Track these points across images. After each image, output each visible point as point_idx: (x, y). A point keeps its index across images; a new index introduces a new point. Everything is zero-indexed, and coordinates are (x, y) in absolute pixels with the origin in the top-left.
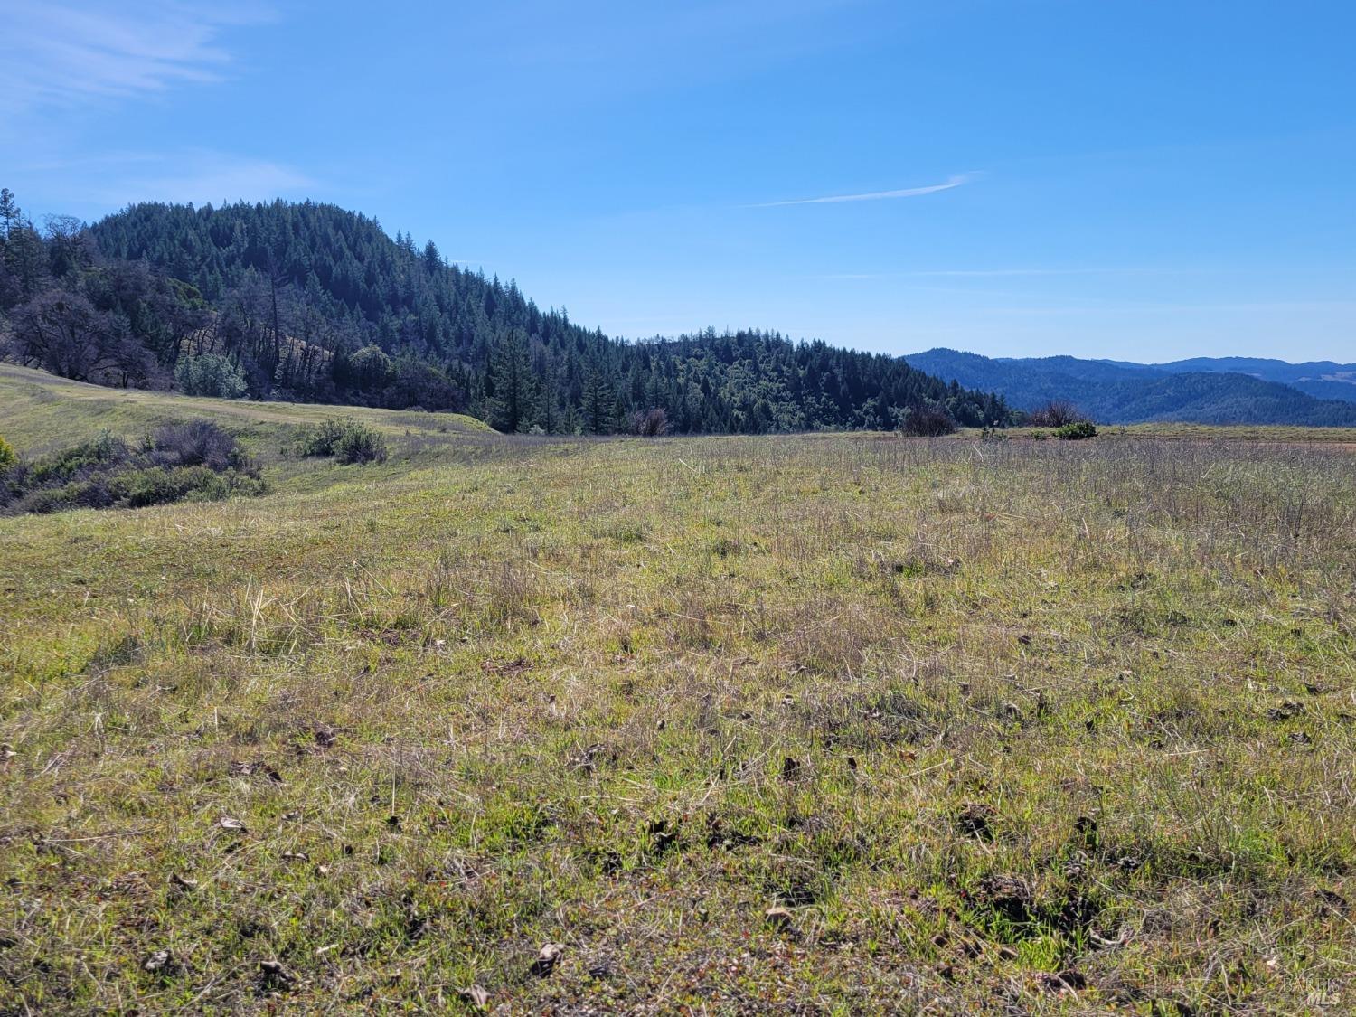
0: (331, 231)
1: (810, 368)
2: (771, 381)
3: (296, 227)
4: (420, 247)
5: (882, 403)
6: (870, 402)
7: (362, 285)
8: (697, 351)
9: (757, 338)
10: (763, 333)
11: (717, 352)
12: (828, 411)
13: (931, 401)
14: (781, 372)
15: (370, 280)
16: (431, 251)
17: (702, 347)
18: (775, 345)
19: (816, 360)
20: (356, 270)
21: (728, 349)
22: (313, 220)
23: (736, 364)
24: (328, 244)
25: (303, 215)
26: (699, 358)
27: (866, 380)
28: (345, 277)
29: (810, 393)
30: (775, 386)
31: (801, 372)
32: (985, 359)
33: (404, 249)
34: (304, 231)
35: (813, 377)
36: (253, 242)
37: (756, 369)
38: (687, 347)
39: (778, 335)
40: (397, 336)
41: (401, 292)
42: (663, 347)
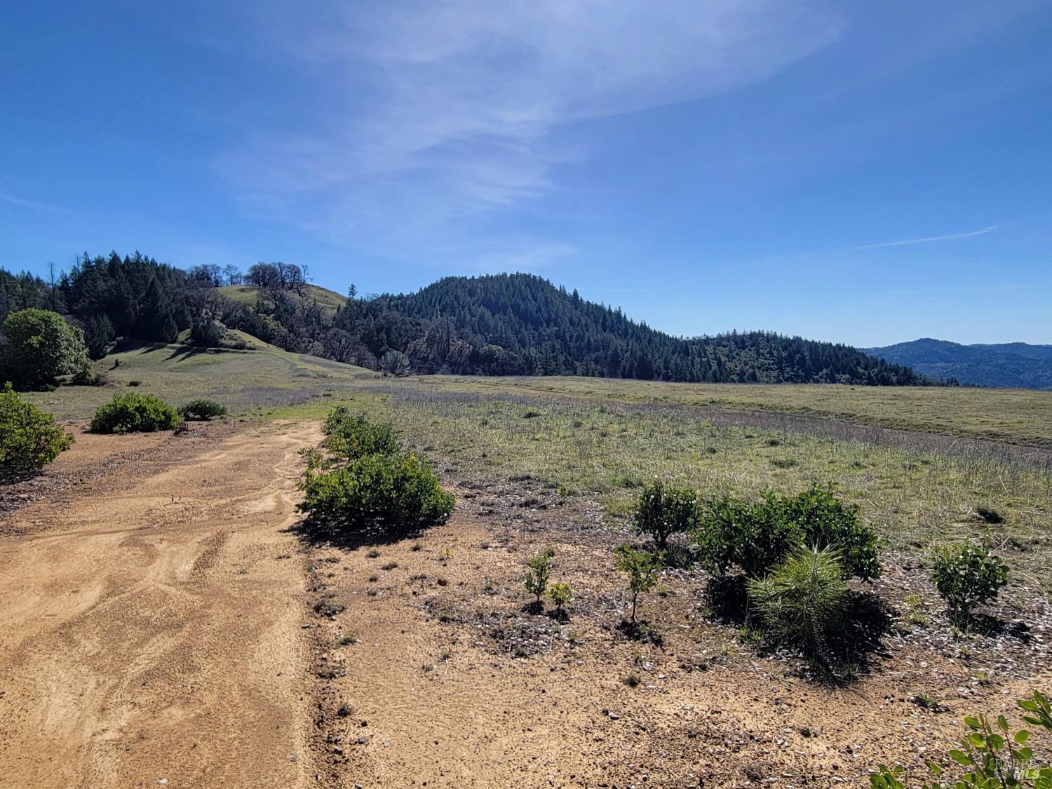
0: (523, 287)
1: (789, 352)
2: (766, 359)
3: (507, 286)
4: (570, 292)
5: (831, 371)
6: (825, 371)
7: (534, 313)
8: (725, 343)
9: (763, 335)
10: (765, 332)
11: (736, 343)
12: (797, 376)
13: (863, 371)
14: (772, 354)
15: (539, 310)
16: (576, 293)
17: (729, 341)
18: (771, 339)
19: (794, 346)
20: (532, 306)
21: (743, 341)
22: (516, 282)
23: (747, 350)
24: (521, 293)
25: (512, 280)
26: (725, 346)
27: (824, 358)
28: (526, 310)
29: (788, 366)
30: (767, 362)
31: (784, 354)
32: (958, 346)
33: (562, 294)
34: (511, 288)
35: (790, 358)
36: (486, 294)
37: (758, 354)
38: (720, 341)
39: (775, 333)
40: (546, 338)
41: (553, 316)
42: (707, 341)
